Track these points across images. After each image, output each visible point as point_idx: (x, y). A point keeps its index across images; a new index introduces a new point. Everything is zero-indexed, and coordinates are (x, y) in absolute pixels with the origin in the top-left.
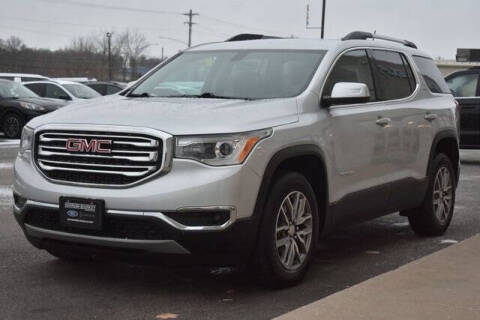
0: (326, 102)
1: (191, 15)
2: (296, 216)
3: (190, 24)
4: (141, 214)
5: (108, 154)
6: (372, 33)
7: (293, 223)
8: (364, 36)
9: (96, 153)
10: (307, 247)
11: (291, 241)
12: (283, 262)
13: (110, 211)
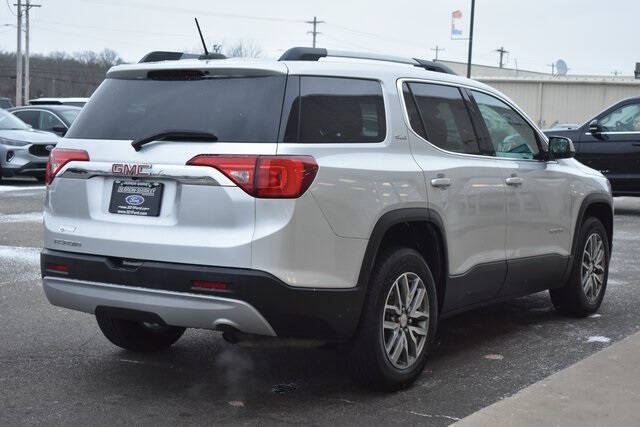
1: (315, 23)
3: (315, 34)
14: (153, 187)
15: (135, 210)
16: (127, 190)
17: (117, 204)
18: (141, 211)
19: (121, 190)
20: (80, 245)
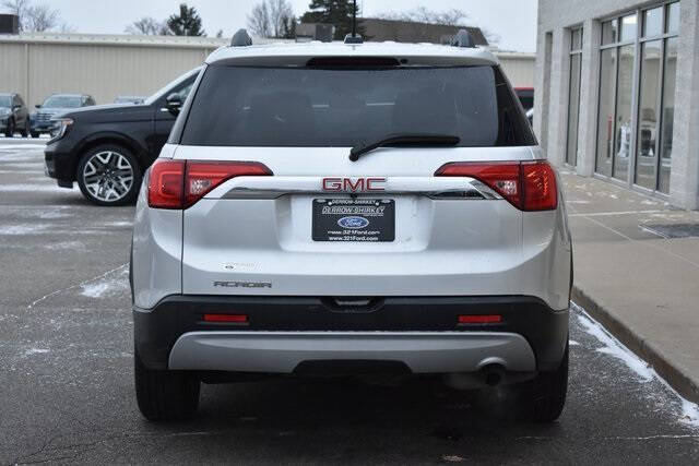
14: (381, 204)
15: (357, 235)
16: (337, 210)
17: (324, 229)
18: (366, 236)
19: (326, 211)
20: (270, 286)
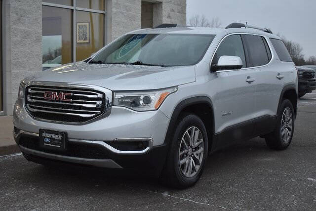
0: (214, 68)
2: (193, 142)
4: (90, 142)
5: (70, 102)
6: (245, 24)
7: (191, 147)
8: (239, 26)
9: (63, 102)
10: (201, 161)
11: (190, 159)
12: (184, 173)
13: (71, 140)
